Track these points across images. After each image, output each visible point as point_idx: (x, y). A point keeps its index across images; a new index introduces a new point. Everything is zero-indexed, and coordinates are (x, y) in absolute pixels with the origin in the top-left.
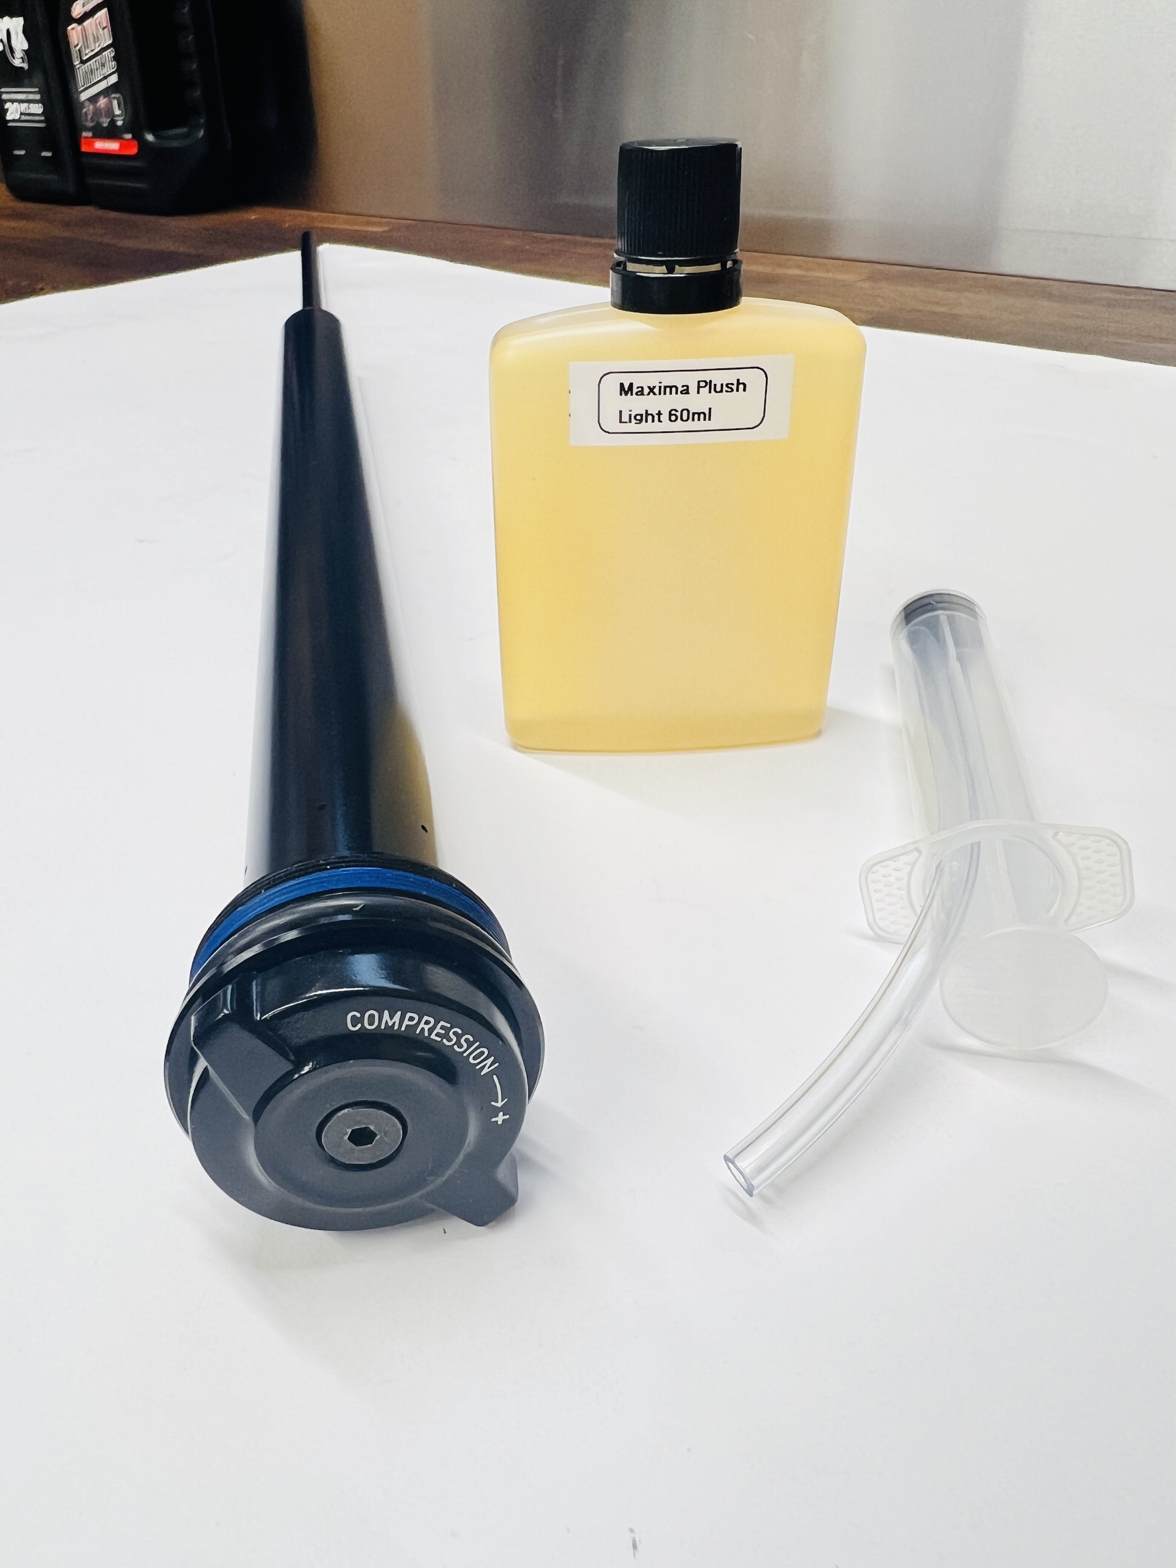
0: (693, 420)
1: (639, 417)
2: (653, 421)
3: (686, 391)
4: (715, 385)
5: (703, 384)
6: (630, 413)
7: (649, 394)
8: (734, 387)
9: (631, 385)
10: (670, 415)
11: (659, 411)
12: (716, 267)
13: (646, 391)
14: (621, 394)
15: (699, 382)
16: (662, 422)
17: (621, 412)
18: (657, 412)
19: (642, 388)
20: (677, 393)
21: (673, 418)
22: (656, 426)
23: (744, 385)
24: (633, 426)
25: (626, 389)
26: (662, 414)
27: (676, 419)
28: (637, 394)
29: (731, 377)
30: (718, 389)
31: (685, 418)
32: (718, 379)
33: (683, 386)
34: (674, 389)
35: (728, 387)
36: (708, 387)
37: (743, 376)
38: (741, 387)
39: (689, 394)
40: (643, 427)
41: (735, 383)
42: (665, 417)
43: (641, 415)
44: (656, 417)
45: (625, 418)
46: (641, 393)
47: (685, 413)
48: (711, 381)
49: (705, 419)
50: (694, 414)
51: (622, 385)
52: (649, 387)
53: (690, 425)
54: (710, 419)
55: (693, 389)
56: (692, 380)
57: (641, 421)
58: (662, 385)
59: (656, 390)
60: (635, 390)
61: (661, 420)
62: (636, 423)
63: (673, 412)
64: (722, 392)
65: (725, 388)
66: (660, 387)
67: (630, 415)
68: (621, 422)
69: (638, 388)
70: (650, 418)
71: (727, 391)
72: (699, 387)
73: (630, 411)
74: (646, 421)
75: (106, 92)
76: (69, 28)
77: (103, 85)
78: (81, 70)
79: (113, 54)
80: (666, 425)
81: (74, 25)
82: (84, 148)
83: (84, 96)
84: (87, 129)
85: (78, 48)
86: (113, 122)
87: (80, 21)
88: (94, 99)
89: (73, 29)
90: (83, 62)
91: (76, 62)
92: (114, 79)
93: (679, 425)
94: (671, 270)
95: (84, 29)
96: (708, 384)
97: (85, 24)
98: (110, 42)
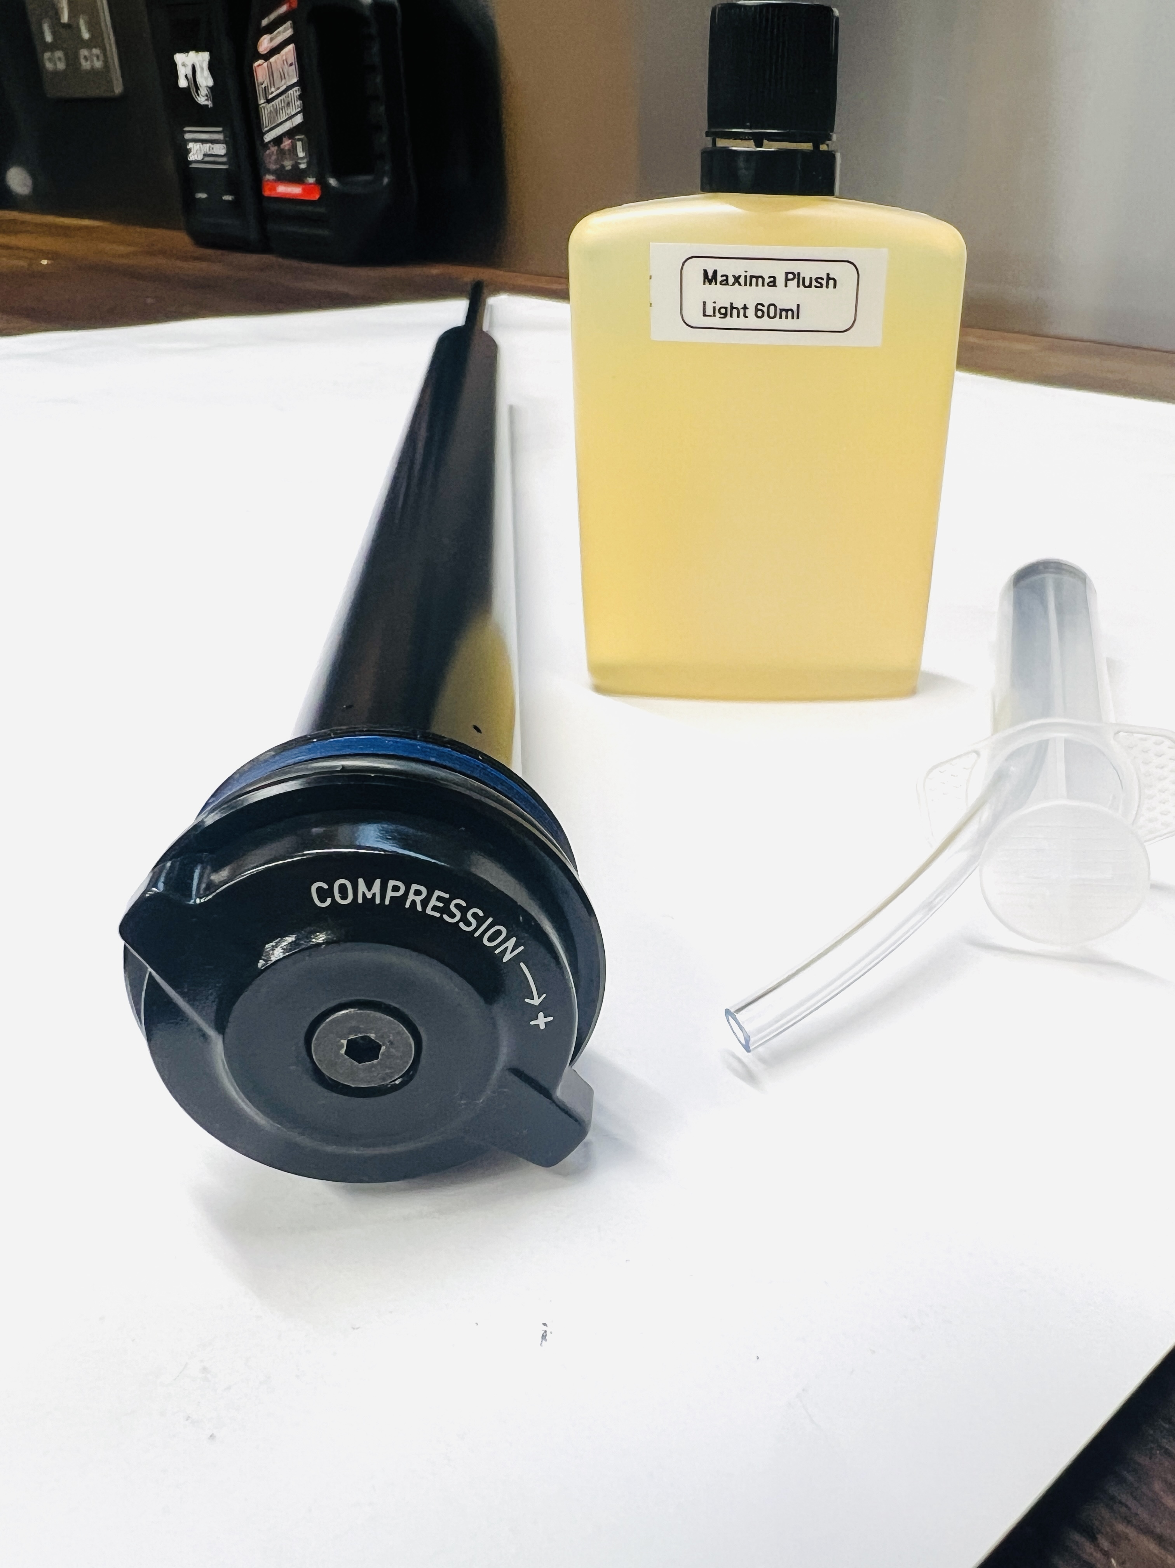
0: (781, 317)
1: (723, 311)
2: (738, 316)
3: (773, 283)
4: (804, 278)
5: (790, 276)
6: (714, 305)
7: (734, 284)
8: (824, 282)
9: (715, 272)
10: (757, 310)
11: (745, 305)
12: (807, 146)
13: (731, 280)
14: (704, 283)
15: (787, 274)
16: (747, 317)
17: (704, 303)
18: (743, 306)
19: (727, 276)
20: (763, 285)
21: (760, 314)
22: (740, 322)
23: (835, 281)
24: (717, 321)
25: (710, 277)
26: (748, 308)
27: (763, 316)
28: (721, 283)
29: (820, 270)
30: (807, 283)
31: (772, 314)
32: (809, 271)
33: (770, 277)
34: (760, 280)
35: (820, 283)
36: (796, 280)
37: (835, 270)
38: (831, 282)
39: (776, 286)
40: (729, 322)
41: (825, 277)
42: (751, 312)
43: (726, 308)
44: (742, 312)
45: (709, 311)
46: (725, 282)
47: (772, 308)
48: (799, 274)
49: (793, 318)
50: (781, 310)
51: (705, 272)
52: (734, 276)
53: (777, 323)
54: (798, 318)
55: (780, 281)
56: (779, 270)
57: (725, 315)
58: (748, 274)
59: (742, 280)
60: (719, 279)
61: (747, 315)
62: (720, 318)
63: (760, 307)
64: (811, 287)
65: (814, 283)
66: (746, 277)
67: (714, 308)
68: (705, 315)
69: (722, 276)
70: (735, 312)
71: (816, 287)
72: (787, 280)
73: (714, 303)
74: (731, 316)
75: (290, 133)
76: (256, 64)
77: (287, 126)
78: (266, 110)
79: (298, 93)
80: (752, 321)
81: (260, 62)
82: (267, 193)
83: (268, 138)
84: (269, 172)
85: (263, 86)
86: (296, 166)
87: (267, 57)
88: (278, 141)
89: (260, 65)
90: (268, 101)
91: (262, 101)
92: (299, 119)
93: (766, 322)
94: (759, 144)
95: (270, 67)
96: (797, 276)
97: (272, 60)
98: (295, 80)
